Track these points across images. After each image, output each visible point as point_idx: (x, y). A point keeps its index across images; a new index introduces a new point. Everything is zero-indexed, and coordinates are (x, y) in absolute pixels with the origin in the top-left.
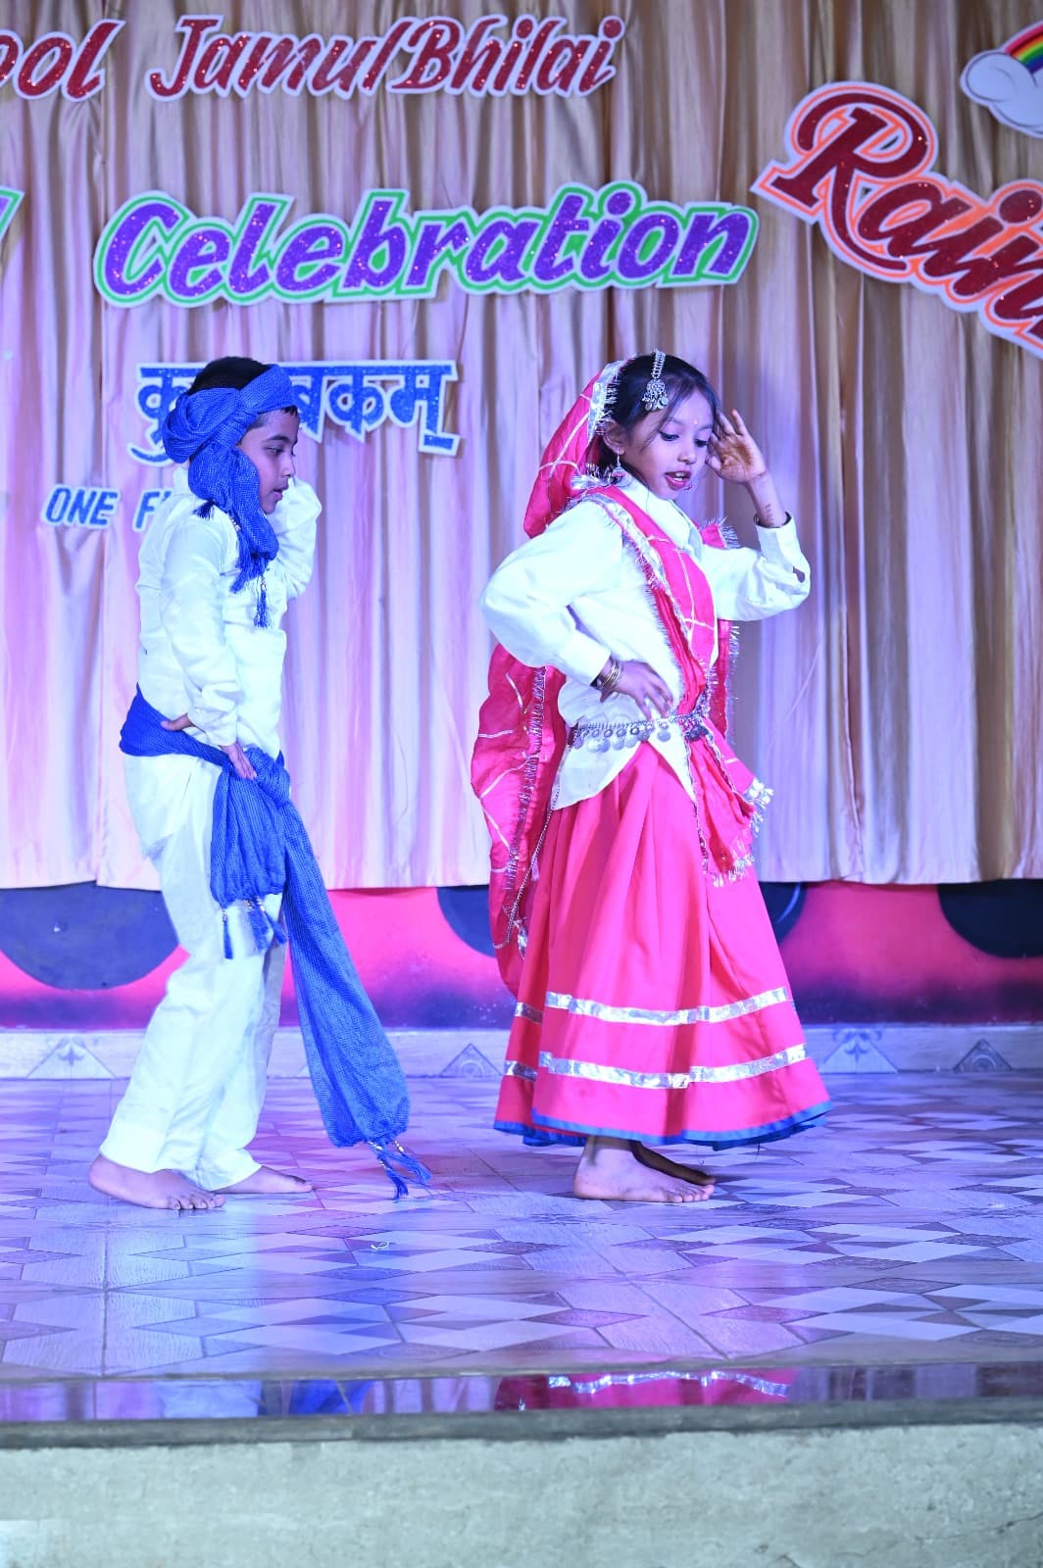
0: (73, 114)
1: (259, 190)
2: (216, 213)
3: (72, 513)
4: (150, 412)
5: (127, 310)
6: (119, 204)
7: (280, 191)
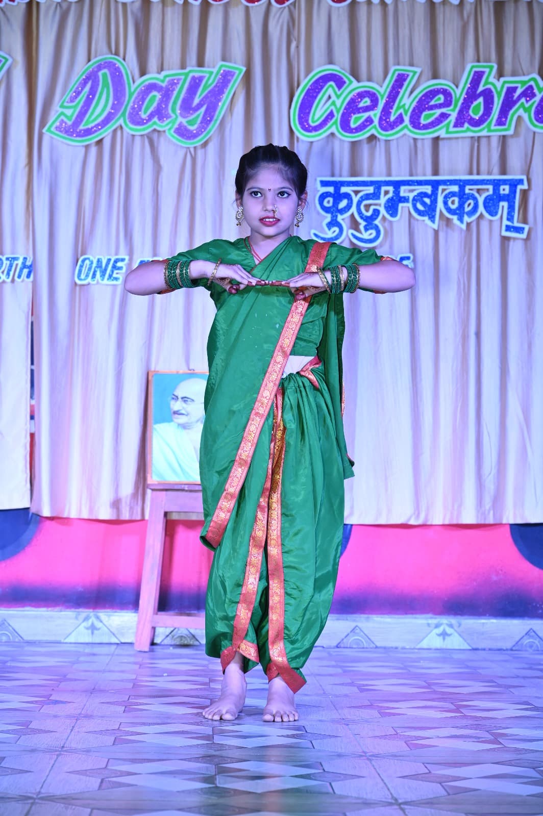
0: (278, 15)
1: (398, 64)
2: (370, 80)
4: (327, 210)
5: (312, 143)
6: (307, 74)
7: (411, 65)
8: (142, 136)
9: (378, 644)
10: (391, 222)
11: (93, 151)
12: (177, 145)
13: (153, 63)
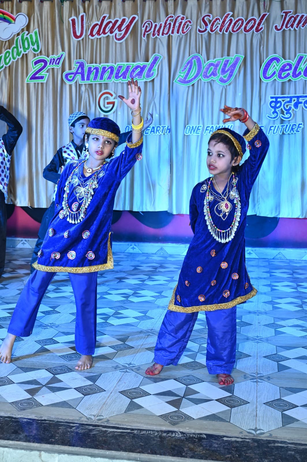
0: (256, 36)
1: (300, 53)
2: (289, 59)
4: (272, 107)
5: (268, 83)
6: (266, 58)
7: (305, 53)
8: (208, 82)
9: (288, 258)
10: (296, 111)
11: (191, 88)
12: (220, 85)
13: (212, 55)
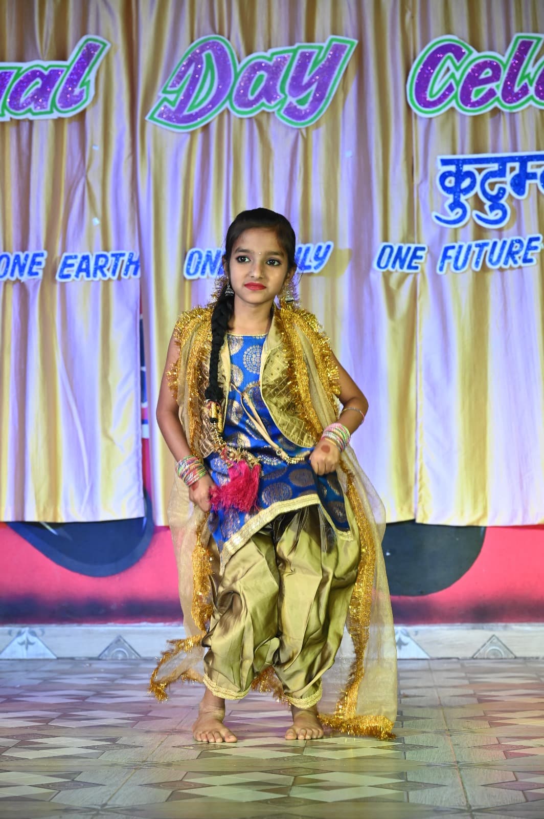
1: (521, 31)
2: (491, 48)
3: (394, 263)
5: (430, 119)
6: (423, 46)
7: (536, 31)
8: (250, 119)
9: (518, 654)
10: (518, 201)
11: (199, 137)
12: (287, 127)
13: (259, 39)
